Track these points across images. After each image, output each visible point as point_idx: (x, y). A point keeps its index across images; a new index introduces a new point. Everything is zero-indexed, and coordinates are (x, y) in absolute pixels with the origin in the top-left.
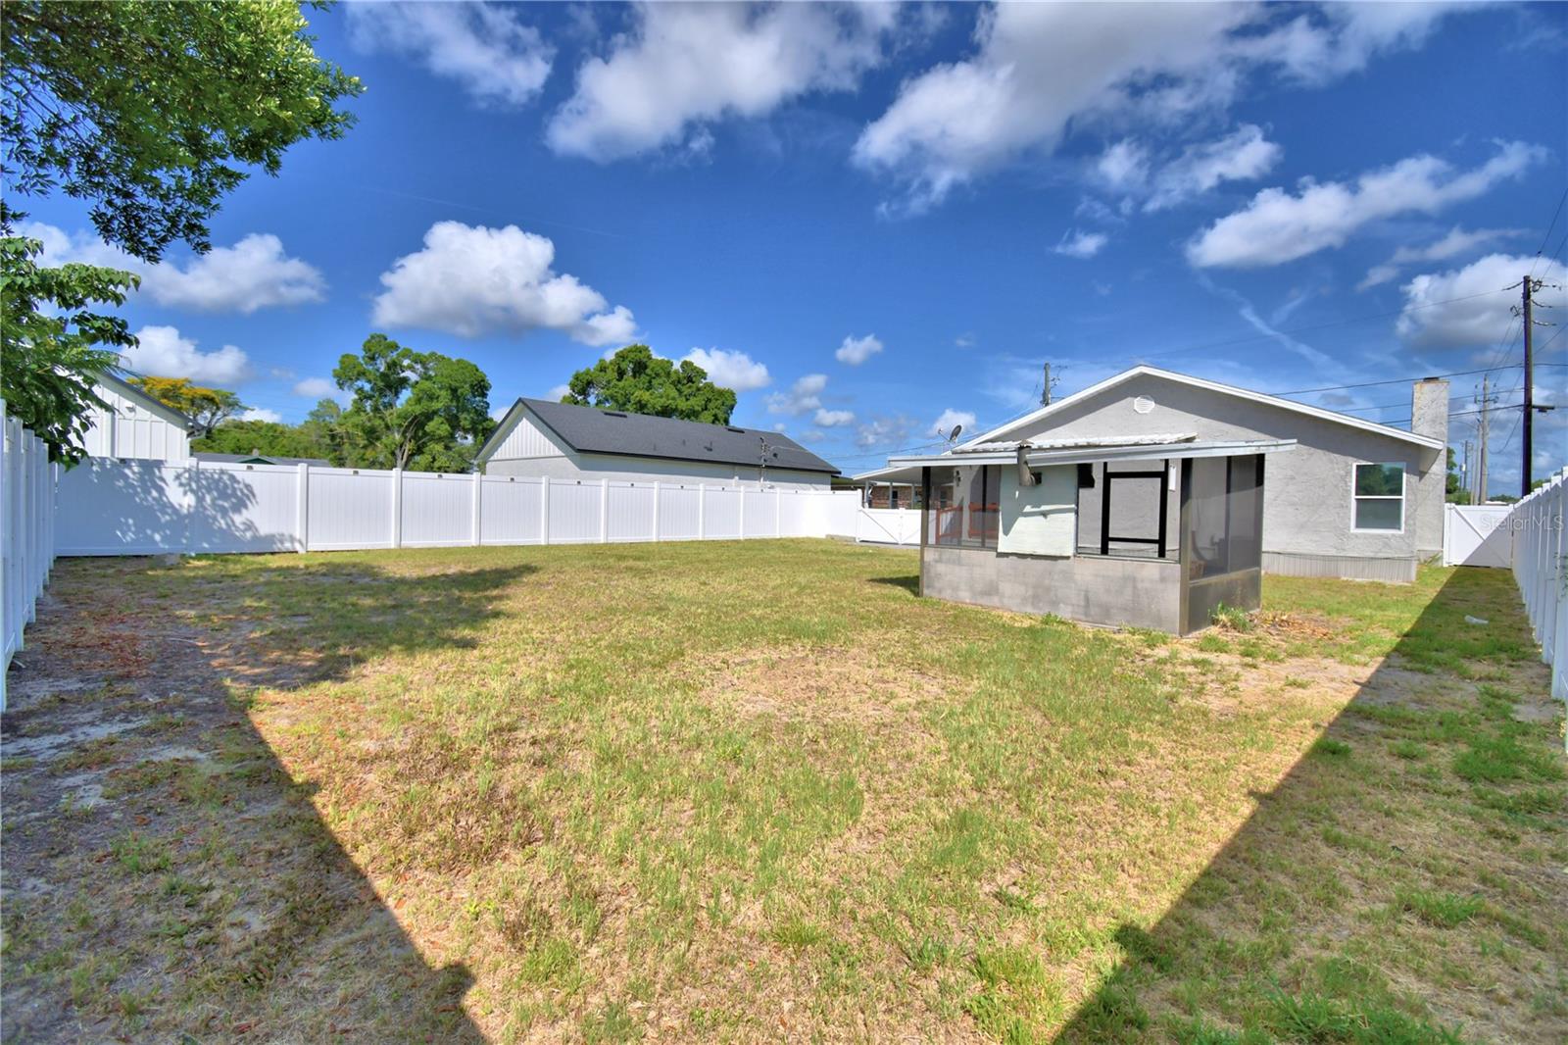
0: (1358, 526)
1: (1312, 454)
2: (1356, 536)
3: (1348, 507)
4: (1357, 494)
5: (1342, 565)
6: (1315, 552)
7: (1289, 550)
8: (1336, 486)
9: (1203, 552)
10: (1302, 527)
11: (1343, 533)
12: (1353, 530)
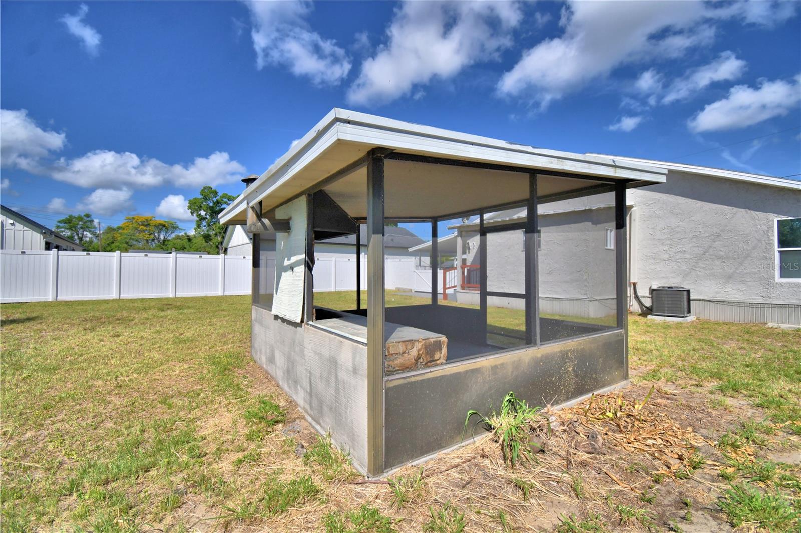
0: (782, 276)
1: (735, 214)
2: (782, 285)
3: (772, 259)
4: (779, 248)
5: (769, 313)
6: (743, 300)
7: (719, 299)
8: (760, 241)
9: (643, 300)
10: (729, 278)
11: (768, 283)
12: (778, 279)
